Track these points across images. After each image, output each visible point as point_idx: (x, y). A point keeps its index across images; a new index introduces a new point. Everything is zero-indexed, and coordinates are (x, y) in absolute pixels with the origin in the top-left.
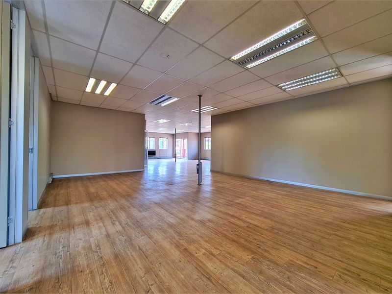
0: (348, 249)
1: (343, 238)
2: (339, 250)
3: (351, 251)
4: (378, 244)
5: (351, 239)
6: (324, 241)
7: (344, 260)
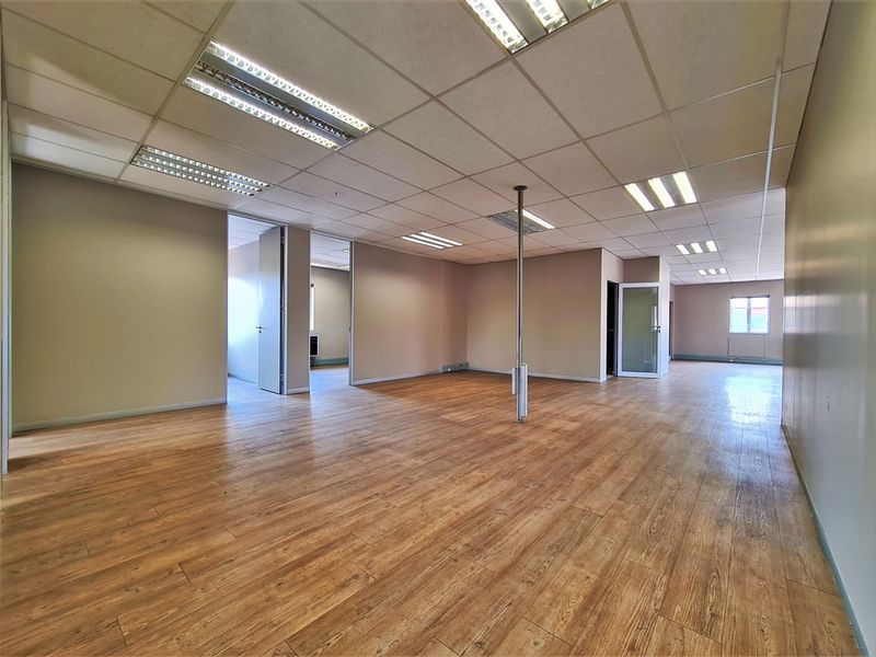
0: (108, 513)
1: (135, 524)
2: (118, 504)
3: (101, 515)
4: (60, 561)
5: (119, 532)
6: (155, 500)
7: (99, 499)
